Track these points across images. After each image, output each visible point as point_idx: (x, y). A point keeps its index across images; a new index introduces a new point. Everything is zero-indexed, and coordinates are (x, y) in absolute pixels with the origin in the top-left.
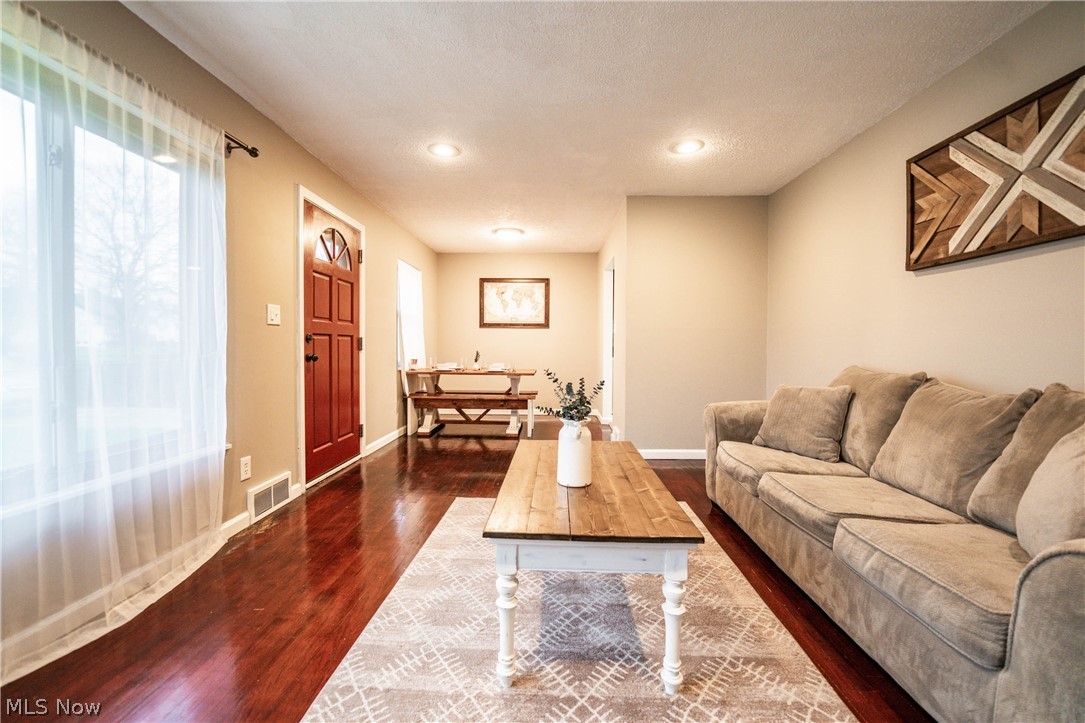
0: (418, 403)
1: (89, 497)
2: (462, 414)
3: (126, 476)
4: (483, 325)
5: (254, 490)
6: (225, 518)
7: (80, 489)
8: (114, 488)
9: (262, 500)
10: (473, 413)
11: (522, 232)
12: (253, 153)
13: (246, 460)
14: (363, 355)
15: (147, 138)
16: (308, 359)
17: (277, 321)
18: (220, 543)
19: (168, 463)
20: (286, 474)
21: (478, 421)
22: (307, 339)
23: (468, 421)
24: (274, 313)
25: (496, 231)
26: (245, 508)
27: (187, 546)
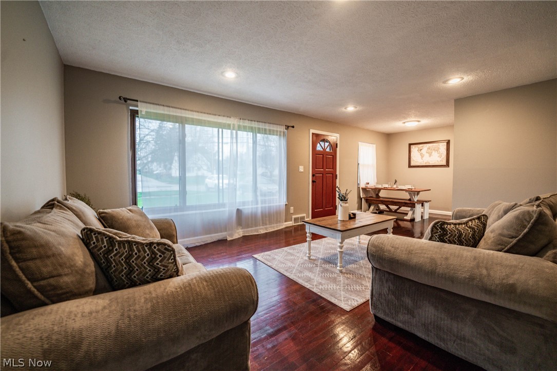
0: (367, 200)
1: (257, 208)
2: (388, 208)
3: (264, 205)
4: (410, 166)
5: (294, 217)
6: (285, 222)
7: (256, 206)
8: (262, 207)
9: (296, 220)
10: (394, 207)
11: (419, 121)
12: (293, 127)
13: (292, 208)
14: (338, 181)
15: (268, 132)
16: (313, 182)
17: (302, 171)
18: (284, 227)
19: (272, 205)
20: (305, 215)
21: (396, 211)
22: (313, 175)
23: (390, 211)
24: (301, 169)
25: (404, 123)
26: (292, 221)
27: (275, 225)
